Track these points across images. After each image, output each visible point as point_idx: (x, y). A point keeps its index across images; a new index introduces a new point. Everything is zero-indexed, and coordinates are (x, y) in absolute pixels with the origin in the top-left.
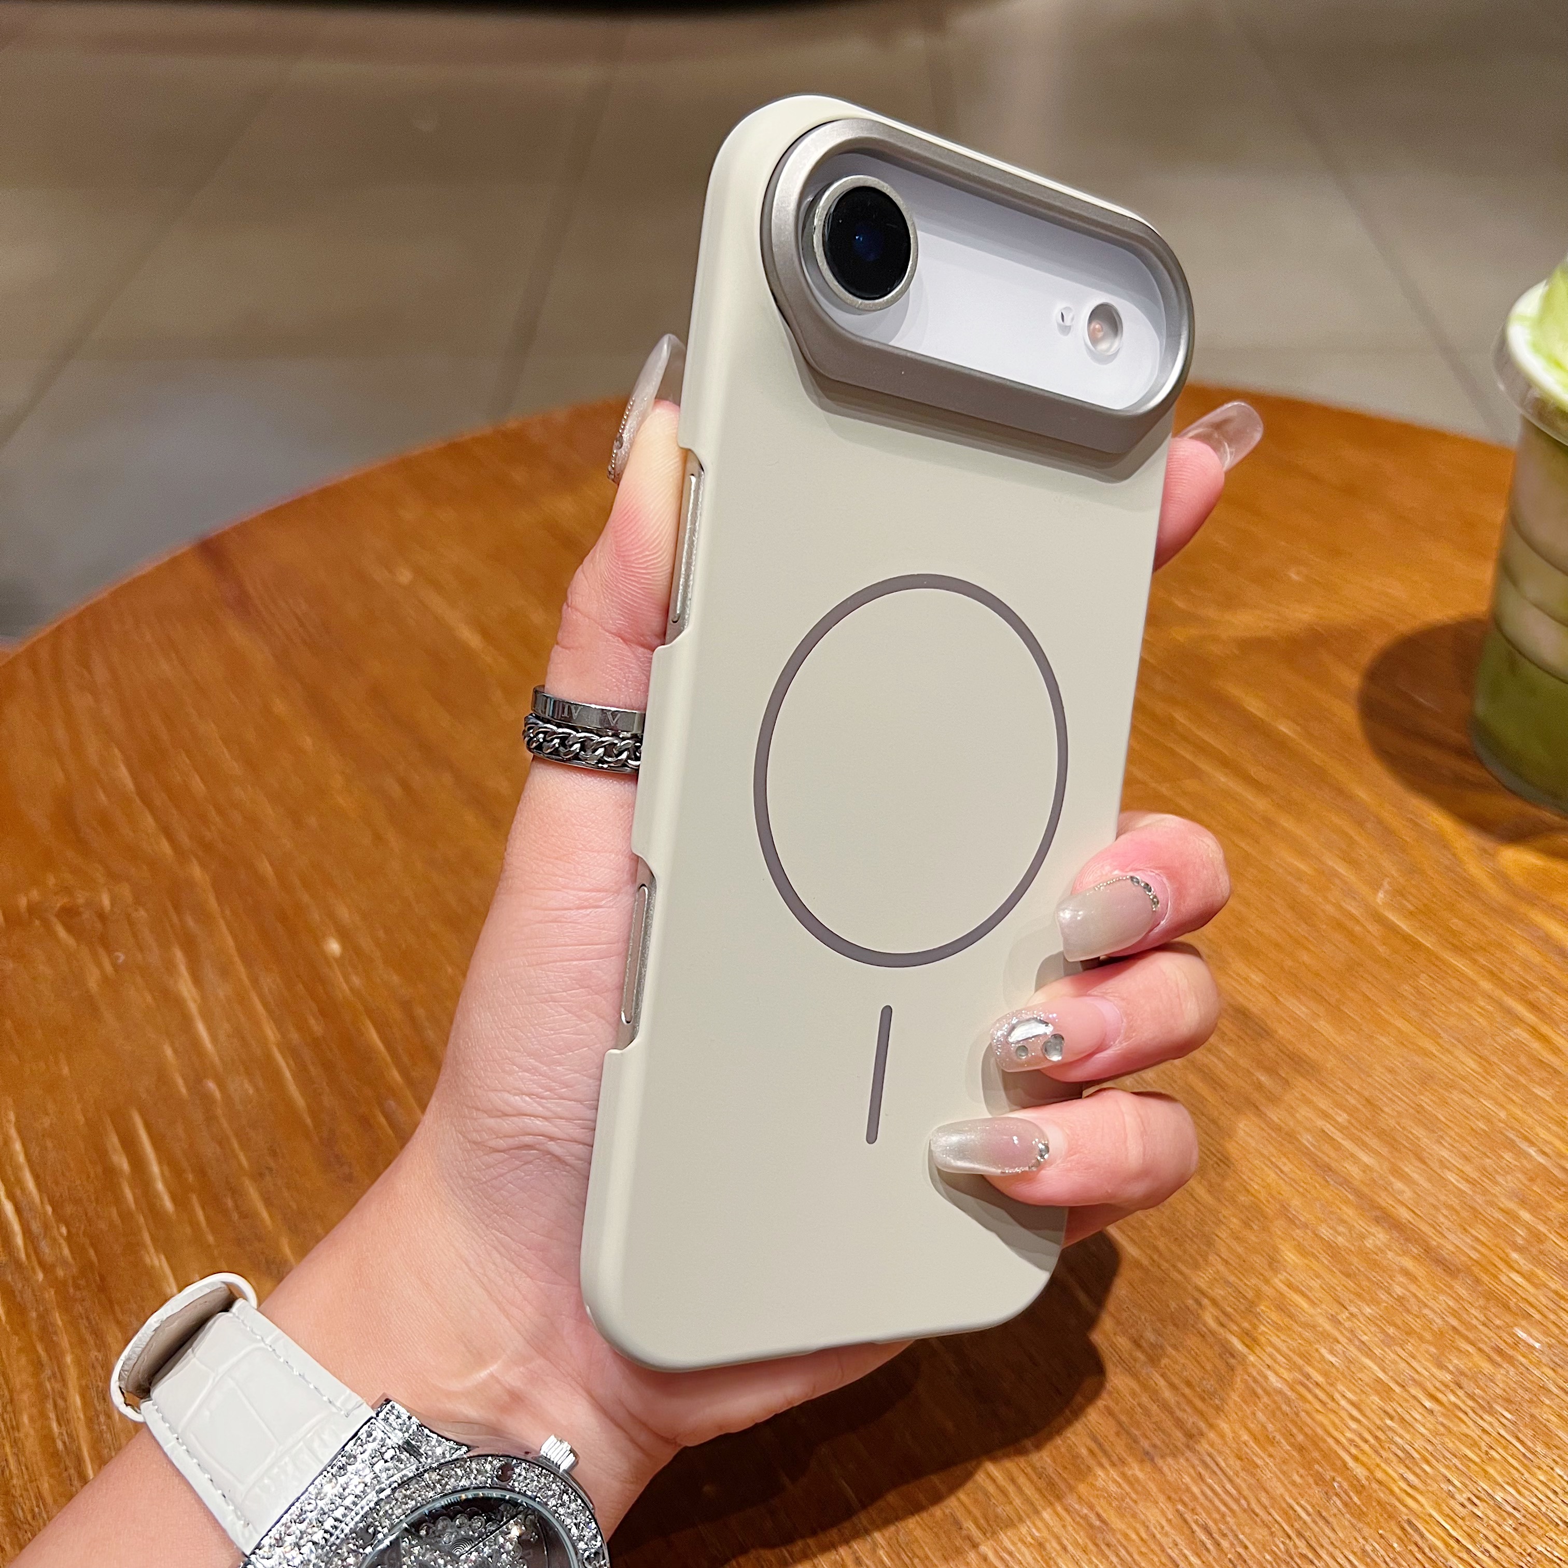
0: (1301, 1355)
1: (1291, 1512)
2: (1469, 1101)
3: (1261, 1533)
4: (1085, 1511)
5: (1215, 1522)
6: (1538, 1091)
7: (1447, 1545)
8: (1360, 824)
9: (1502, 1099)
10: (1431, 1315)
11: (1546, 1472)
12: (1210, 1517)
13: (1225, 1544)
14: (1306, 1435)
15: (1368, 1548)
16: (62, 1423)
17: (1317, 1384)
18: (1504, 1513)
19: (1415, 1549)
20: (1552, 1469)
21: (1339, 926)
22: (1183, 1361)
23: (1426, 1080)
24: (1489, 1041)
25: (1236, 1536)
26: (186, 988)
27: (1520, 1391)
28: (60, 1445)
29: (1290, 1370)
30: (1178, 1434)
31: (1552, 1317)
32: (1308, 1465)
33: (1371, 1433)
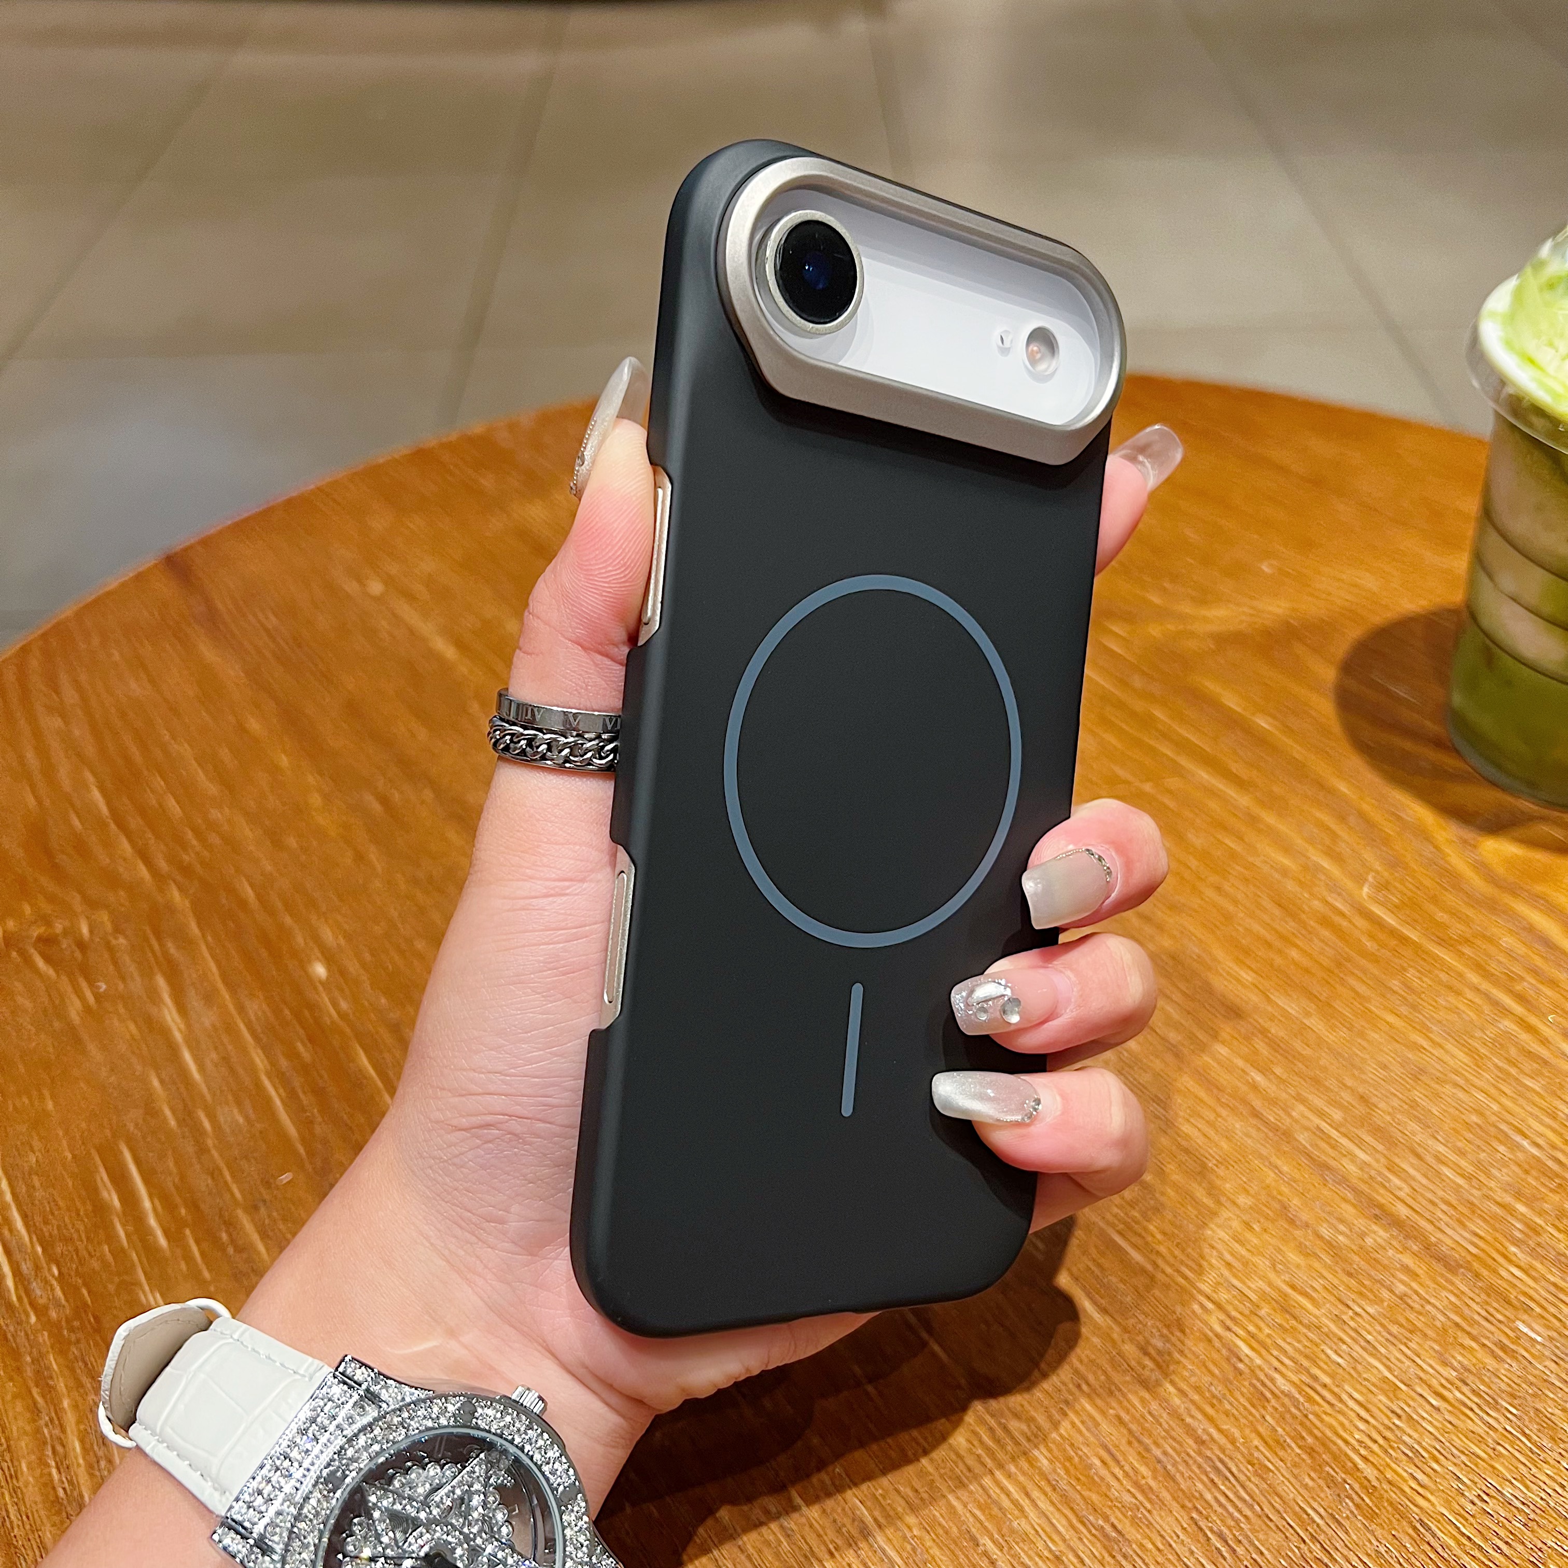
0: (1307, 1357)
1: (1305, 1516)
2: (1461, 1095)
3: (1276, 1539)
4: (1101, 1522)
5: (1229, 1528)
6: (1529, 1082)
7: (1459, 1544)
8: (1342, 818)
9: (1493, 1091)
10: (1434, 1311)
11: (1553, 1467)
12: (1225, 1525)
13: (1240, 1550)
14: (1316, 1437)
15: (1382, 1550)
16: (62, 1470)
17: (1325, 1386)
18: (1513, 1509)
19: (1426, 1548)
20: (1559, 1462)
21: (1325, 922)
22: (1190, 1367)
23: (1418, 1073)
24: (1478, 1034)
25: (1251, 1543)
26: (170, 1016)
27: (1524, 1386)
28: (61, 1493)
29: (1297, 1372)
30: (1191, 1442)
31: (1552, 1310)
32: (1318, 1467)
33: (1380, 1433)
